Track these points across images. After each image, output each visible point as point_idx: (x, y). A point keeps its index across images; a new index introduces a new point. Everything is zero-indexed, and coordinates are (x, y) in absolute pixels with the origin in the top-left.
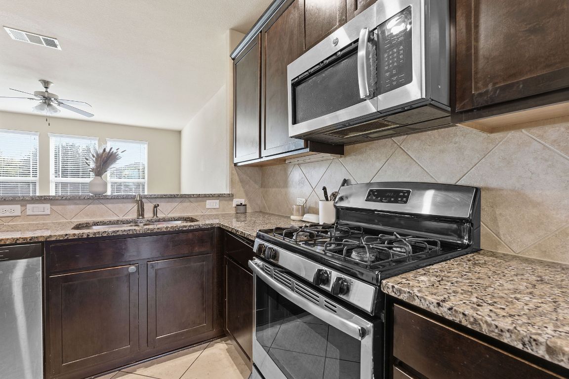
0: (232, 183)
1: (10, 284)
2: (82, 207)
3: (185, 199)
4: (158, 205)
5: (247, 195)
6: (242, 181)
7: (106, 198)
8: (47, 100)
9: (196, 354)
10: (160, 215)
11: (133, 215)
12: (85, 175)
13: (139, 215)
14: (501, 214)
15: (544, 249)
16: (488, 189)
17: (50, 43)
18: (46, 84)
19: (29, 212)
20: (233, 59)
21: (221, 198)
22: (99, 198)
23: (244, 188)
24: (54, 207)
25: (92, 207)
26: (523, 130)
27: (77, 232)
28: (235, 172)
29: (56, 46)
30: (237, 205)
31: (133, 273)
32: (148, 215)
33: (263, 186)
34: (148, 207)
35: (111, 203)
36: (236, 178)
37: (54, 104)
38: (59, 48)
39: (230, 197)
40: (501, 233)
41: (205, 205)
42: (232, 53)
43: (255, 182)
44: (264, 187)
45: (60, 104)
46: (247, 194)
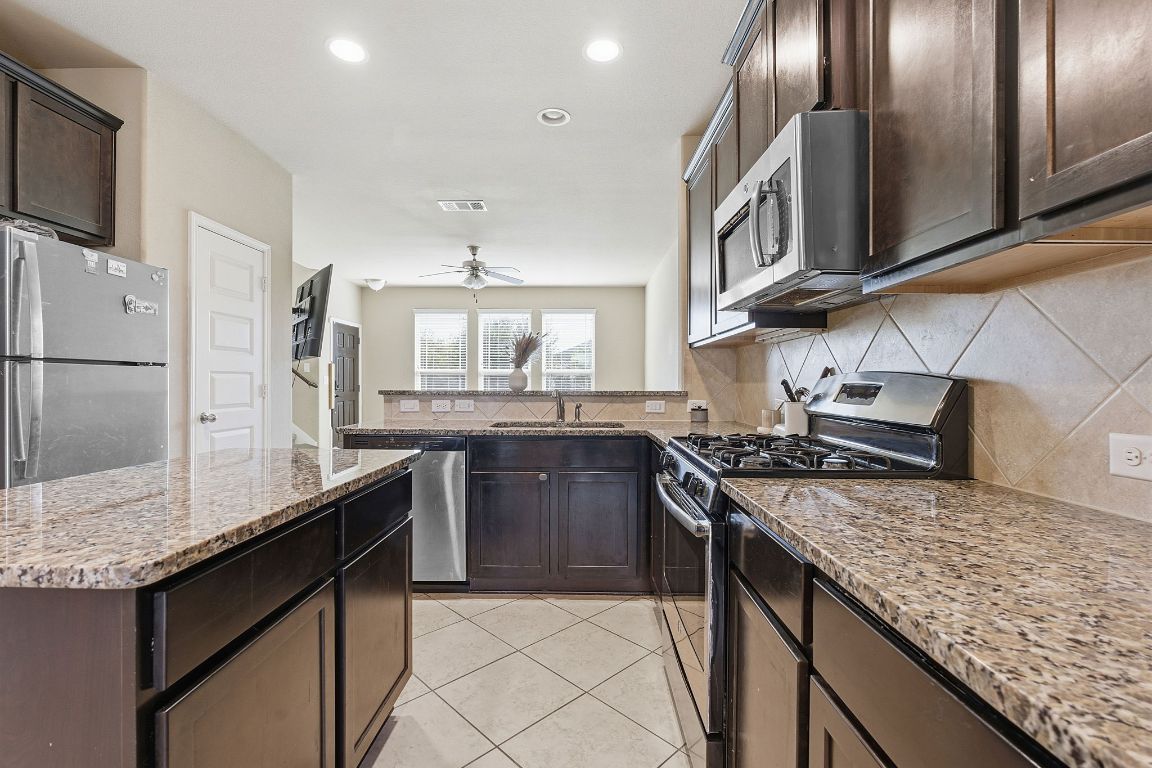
0: (686, 374)
1: (442, 473)
2: (502, 404)
3: (615, 399)
4: (581, 405)
5: (711, 394)
6: (702, 371)
7: (525, 395)
8: (474, 269)
9: (614, 603)
10: (583, 419)
11: (552, 418)
12: (504, 366)
13: (559, 417)
14: (996, 423)
15: (1040, 479)
16: (982, 382)
17: (477, 206)
18: (474, 249)
19: (457, 409)
20: (687, 182)
21: (667, 398)
22: (518, 394)
23: (705, 382)
24: (478, 404)
25: (512, 406)
26: (1019, 288)
27: (493, 429)
28: (690, 357)
29: (481, 208)
30: (693, 410)
31: (543, 482)
32: (570, 418)
33: (738, 379)
34: (570, 407)
35: (531, 401)
36: (693, 367)
37: (481, 274)
38: (485, 209)
39: (683, 396)
40: (997, 453)
41: (644, 409)
42: (684, 172)
43: (726, 372)
44: (740, 382)
45: (487, 273)
46: (711, 392)
